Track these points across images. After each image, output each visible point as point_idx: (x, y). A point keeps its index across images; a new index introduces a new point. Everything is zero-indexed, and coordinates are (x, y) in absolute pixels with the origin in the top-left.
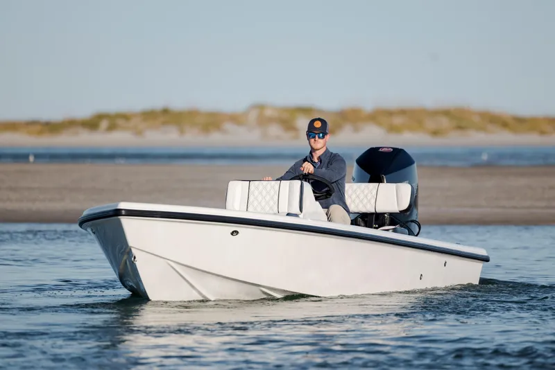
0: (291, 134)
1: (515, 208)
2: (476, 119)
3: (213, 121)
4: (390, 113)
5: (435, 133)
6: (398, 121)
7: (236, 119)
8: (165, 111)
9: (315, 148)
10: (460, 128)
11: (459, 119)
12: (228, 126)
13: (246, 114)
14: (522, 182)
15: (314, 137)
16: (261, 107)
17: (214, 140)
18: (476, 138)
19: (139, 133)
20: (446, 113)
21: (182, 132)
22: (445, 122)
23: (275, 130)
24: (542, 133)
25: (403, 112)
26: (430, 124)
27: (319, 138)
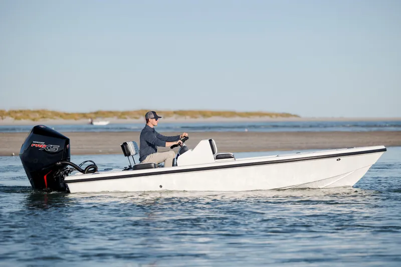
2: (50, 114)
4: (16, 112)
5: (34, 120)
6: (19, 115)
10: (43, 117)
11: (43, 114)
20: (38, 112)
22: (38, 115)
24: (76, 119)
25: (21, 111)
26: (32, 116)
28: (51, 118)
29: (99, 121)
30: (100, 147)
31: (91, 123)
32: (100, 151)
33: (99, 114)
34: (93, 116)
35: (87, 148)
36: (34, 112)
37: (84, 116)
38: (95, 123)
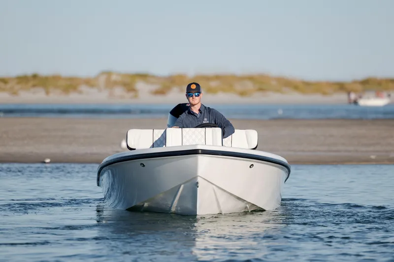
0: (132, 94)
1: (303, 151)
2: (274, 83)
3: (71, 84)
4: (208, 78)
5: (242, 94)
7: (89, 82)
8: (35, 76)
9: (194, 103)
10: (261, 89)
11: (261, 83)
12: (84, 88)
13: (97, 78)
14: (310, 131)
15: (192, 96)
16: (108, 74)
17: (73, 99)
18: (273, 98)
19: (15, 93)
20: (251, 78)
21: (47, 93)
22: (249, 85)
23: (119, 91)
24: (324, 94)
25: (217, 78)
26: (238, 87)
27: (196, 96)
28: (278, 91)
29: (368, 98)
30: (371, 148)
31: (355, 102)
32: (373, 157)
33: (369, 85)
34: (359, 87)
35: (346, 151)
36: (242, 79)
37: (341, 87)
38: (363, 102)
